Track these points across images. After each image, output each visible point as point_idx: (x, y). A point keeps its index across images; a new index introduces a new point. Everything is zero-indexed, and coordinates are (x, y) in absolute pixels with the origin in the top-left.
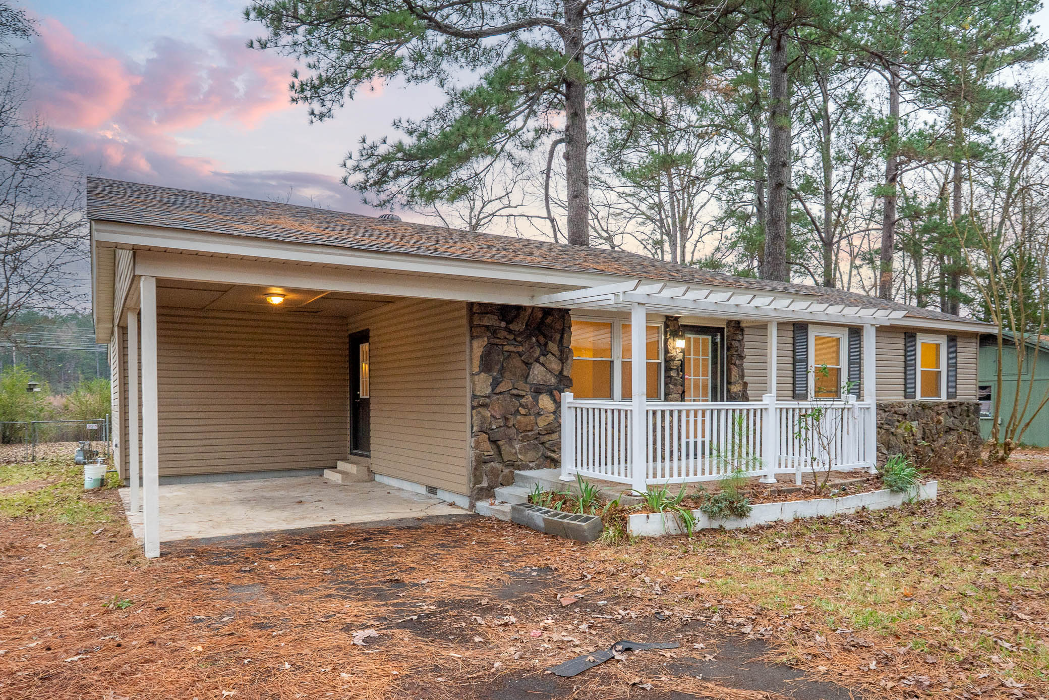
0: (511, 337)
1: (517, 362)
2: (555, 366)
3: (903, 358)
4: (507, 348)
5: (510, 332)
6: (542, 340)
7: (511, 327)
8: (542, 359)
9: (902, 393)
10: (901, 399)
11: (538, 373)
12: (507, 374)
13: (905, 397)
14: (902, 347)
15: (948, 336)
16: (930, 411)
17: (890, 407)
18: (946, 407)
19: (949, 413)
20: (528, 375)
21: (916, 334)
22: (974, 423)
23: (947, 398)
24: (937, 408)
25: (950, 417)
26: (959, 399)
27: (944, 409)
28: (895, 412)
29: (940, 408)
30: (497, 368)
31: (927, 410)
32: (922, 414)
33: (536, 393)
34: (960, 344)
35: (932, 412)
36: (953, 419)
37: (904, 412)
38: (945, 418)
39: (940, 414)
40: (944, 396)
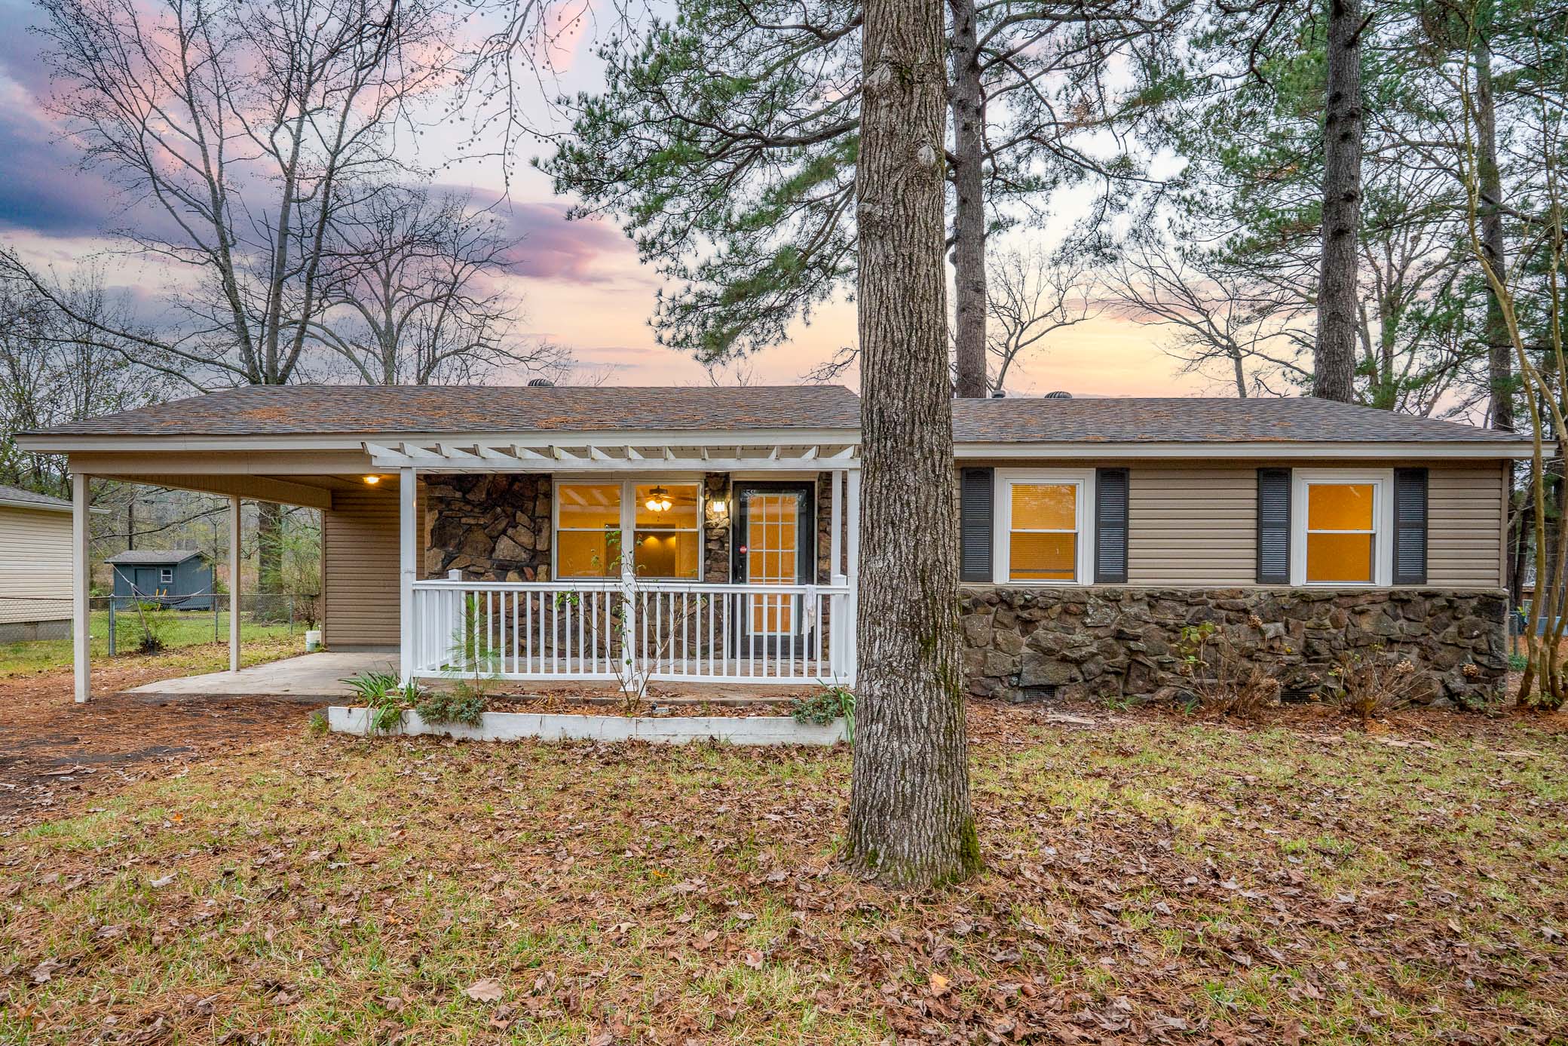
0: (468, 508)
1: (479, 536)
2: (526, 538)
3: (1253, 513)
4: (464, 520)
5: (468, 502)
6: (509, 510)
7: (470, 497)
8: (510, 531)
9: (1253, 573)
10: (1249, 584)
11: (505, 548)
12: (468, 549)
13: (1259, 579)
14: (1253, 494)
15: (1396, 470)
16: (1327, 606)
17: (1205, 597)
18: (1382, 598)
19: (1390, 611)
20: (493, 550)
21: (1290, 470)
22: (1475, 633)
23: (1395, 582)
24: (1350, 602)
25: (1396, 618)
26: (1431, 585)
27: (1373, 603)
28: (1219, 606)
29: (1361, 601)
30: (453, 542)
31: (1317, 604)
32: (1303, 610)
33: (502, 570)
34: (1441, 483)
35: (1333, 609)
36: (1402, 621)
37: (1242, 606)
38: (1379, 621)
39: (1362, 613)
40: (1383, 579)
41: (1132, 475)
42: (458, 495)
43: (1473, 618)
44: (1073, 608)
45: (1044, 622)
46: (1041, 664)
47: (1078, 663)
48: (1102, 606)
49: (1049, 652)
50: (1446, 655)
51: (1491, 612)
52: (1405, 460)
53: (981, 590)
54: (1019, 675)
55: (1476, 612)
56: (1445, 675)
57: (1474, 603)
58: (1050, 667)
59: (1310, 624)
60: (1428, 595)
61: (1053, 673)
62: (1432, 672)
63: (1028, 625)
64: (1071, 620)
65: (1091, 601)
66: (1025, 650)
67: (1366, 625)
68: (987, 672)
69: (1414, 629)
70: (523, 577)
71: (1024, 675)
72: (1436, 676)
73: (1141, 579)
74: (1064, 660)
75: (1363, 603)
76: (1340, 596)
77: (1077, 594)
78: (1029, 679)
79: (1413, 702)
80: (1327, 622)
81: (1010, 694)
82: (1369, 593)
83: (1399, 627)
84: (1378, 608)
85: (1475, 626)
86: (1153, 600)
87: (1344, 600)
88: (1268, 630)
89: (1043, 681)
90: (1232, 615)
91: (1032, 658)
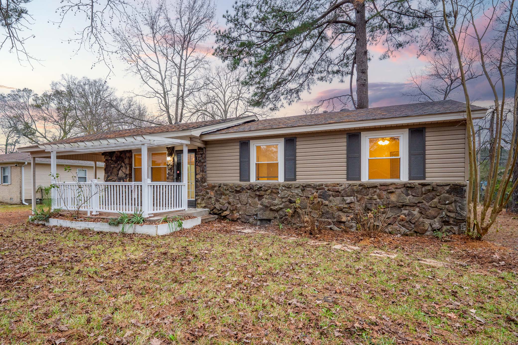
0: (112, 162)
1: (115, 170)
2: (124, 171)
3: (345, 152)
4: (111, 166)
5: (112, 160)
6: (121, 162)
8: (121, 168)
9: (345, 176)
10: (343, 181)
11: (121, 174)
12: (113, 174)
13: (347, 179)
14: (345, 144)
15: (409, 129)
16: (375, 190)
17: (324, 186)
18: (400, 186)
19: (404, 192)
20: (118, 174)
21: (360, 133)
22: (447, 202)
23: (410, 179)
24: (386, 188)
25: (408, 195)
26: (428, 180)
27: (397, 188)
28: (329, 190)
29: (390, 187)
30: (110, 172)
31: (371, 189)
32: (365, 191)
33: (120, 179)
34: (432, 134)
35: (378, 191)
36: (411, 196)
37: (337, 190)
38: (399, 196)
39: (392, 192)
40: (404, 177)
41: (298, 140)
42: (110, 158)
43: (447, 195)
44: (274, 190)
45: (265, 196)
46: (264, 211)
47: (277, 211)
48: (284, 190)
49: (266, 207)
50: (432, 212)
51: (457, 193)
52: (414, 124)
53: (245, 184)
54: (256, 215)
55: (448, 192)
56: (432, 221)
57: (448, 188)
58: (268, 212)
59: (368, 197)
60: (424, 185)
61: (267, 215)
62: (425, 220)
63: (260, 197)
64: (275, 195)
65: (280, 188)
66: (259, 206)
67: (393, 198)
68: (247, 214)
69: (415, 200)
70: (124, 181)
71: (258, 215)
72: (427, 222)
73: (301, 180)
74: (271, 210)
75: (392, 188)
76: (381, 185)
77: (275, 186)
78: (260, 217)
79: (416, 232)
80: (375, 197)
81: (255, 222)
82: (395, 184)
83: (409, 199)
84: (399, 191)
85: (447, 199)
86: (304, 188)
87: (382, 187)
88: (347, 200)
89: (265, 218)
90: (334, 193)
91: (261, 209)
